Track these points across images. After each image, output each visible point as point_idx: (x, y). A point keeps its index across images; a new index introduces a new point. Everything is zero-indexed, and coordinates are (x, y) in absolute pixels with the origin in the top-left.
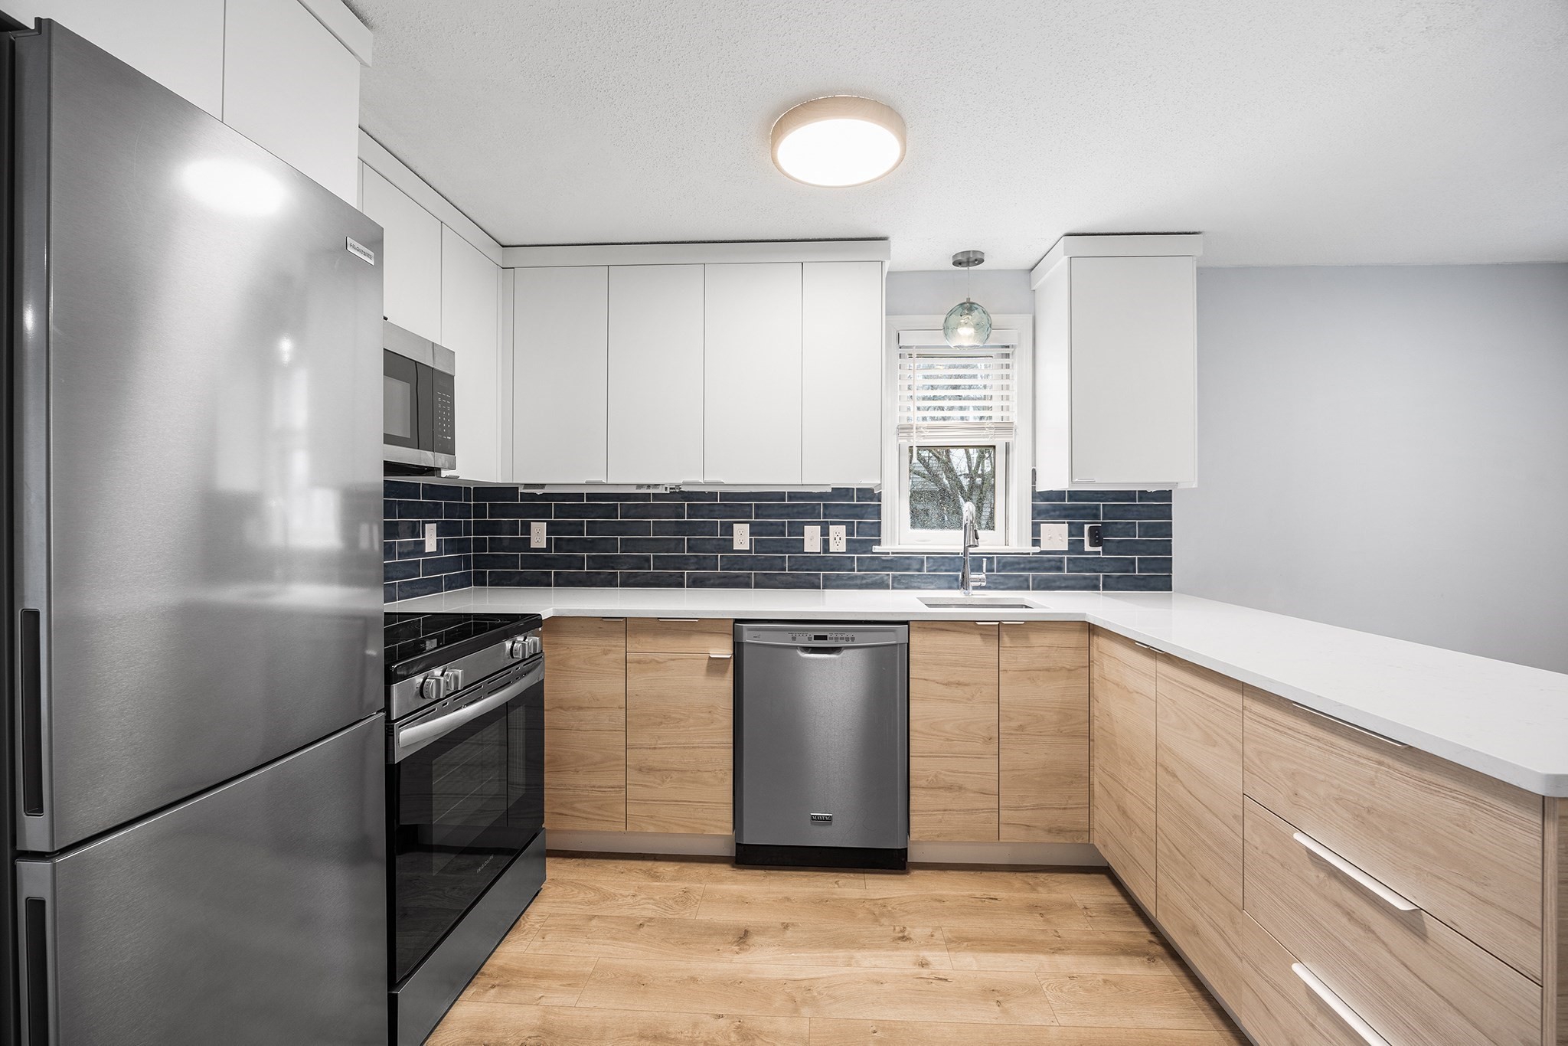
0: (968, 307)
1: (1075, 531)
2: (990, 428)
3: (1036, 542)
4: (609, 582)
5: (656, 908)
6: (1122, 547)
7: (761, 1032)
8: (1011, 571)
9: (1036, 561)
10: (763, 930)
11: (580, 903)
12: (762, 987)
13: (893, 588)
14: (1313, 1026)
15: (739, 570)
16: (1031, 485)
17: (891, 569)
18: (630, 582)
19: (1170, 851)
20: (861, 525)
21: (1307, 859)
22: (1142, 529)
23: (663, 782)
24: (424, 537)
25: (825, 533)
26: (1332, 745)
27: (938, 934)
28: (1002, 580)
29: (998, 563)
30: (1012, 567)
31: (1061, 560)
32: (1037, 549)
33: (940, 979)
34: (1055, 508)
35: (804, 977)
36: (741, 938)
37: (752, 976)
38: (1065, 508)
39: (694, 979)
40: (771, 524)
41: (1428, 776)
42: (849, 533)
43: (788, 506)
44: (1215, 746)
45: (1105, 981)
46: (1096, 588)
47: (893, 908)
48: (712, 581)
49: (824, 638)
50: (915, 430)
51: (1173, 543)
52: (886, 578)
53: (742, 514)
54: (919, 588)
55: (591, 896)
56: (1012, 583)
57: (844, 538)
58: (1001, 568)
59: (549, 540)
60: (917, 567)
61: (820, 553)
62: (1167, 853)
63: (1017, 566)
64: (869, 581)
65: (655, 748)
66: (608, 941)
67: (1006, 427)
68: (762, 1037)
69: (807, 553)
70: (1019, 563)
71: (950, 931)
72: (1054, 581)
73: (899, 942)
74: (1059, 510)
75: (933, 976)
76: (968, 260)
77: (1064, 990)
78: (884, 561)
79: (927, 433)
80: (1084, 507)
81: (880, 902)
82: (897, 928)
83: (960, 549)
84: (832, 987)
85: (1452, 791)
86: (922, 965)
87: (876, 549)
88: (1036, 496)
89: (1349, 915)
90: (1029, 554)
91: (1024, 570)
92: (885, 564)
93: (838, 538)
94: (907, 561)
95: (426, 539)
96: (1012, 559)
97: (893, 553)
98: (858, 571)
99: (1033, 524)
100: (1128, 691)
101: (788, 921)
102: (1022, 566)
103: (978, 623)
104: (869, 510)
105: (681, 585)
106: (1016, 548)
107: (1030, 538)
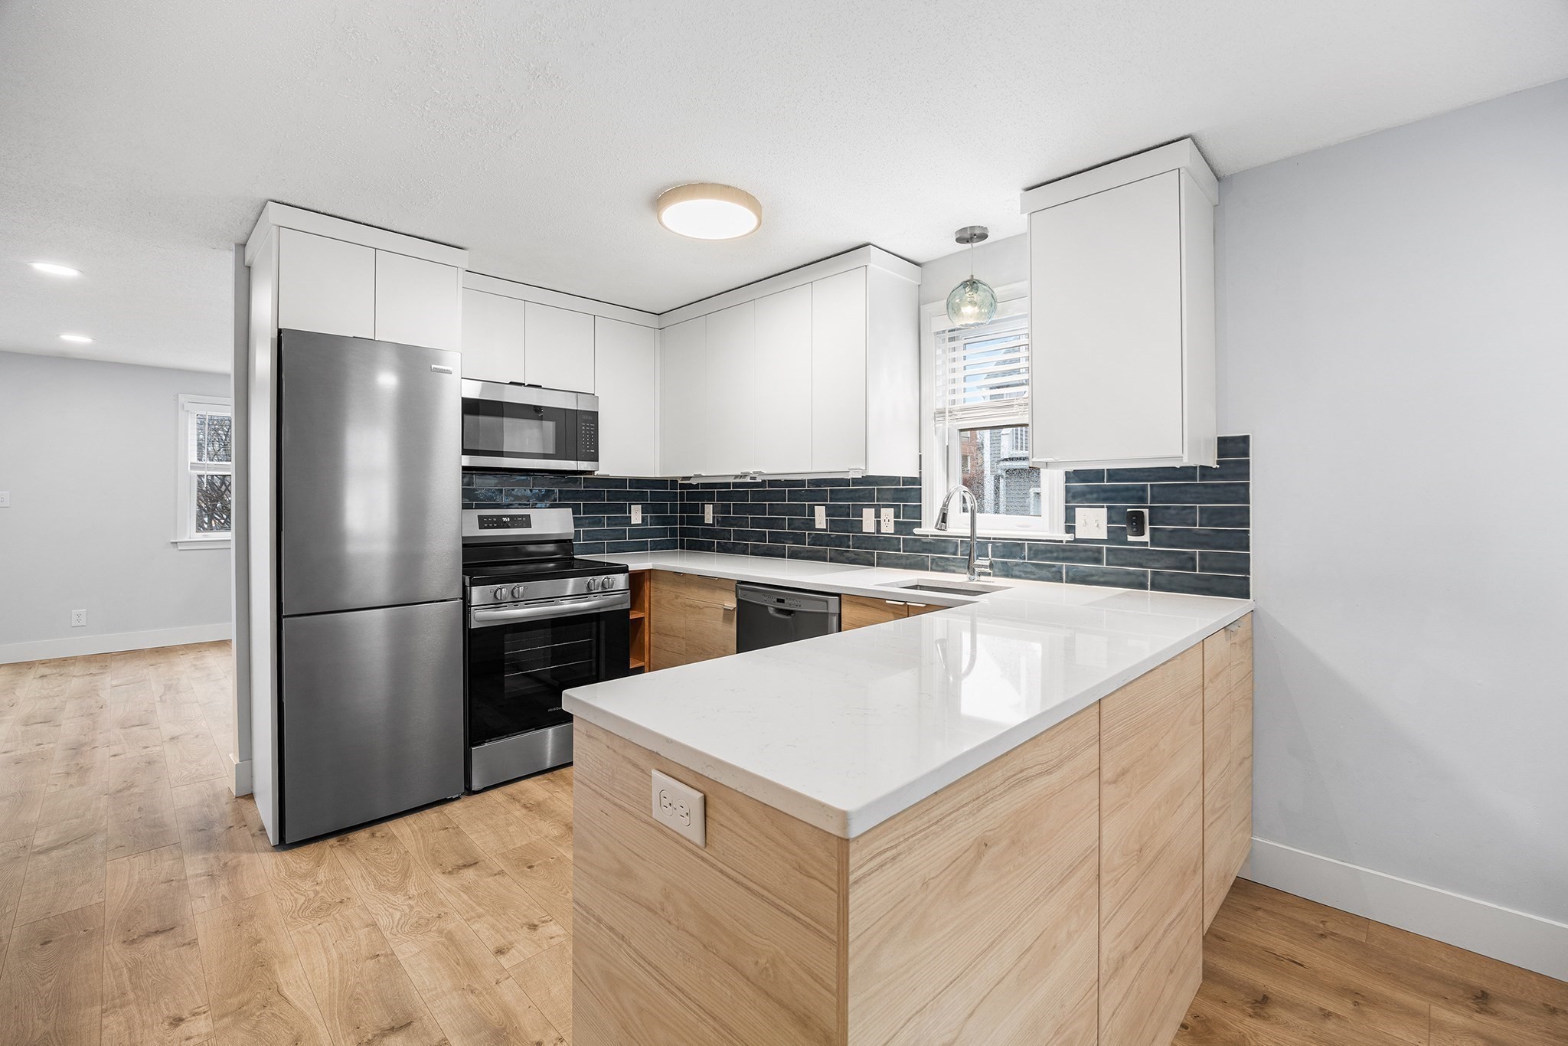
0: (972, 284)
1: (1115, 517)
2: (1020, 405)
3: (1070, 529)
4: (741, 550)
6: (1174, 538)
8: (1042, 560)
9: (1071, 551)
13: (932, 570)
15: (819, 546)
17: (930, 552)
20: (906, 508)
22: (1205, 516)
24: (630, 513)
25: (878, 515)
28: (1033, 569)
29: (1030, 549)
30: (1044, 556)
31: (1099, 551)
32: (1069, 537)
34: (1092, 490)
38: (1104, 490)
40: (841, 506)
42: (897, 516)
43: (852, 490)
46: (1143, 586)
48: (802, 555)
50: (947, 414)
51: (1251, 535)
52: (926, 559)
53: (820, 498)
54: (954, 572)
56: (1044, 573)
57: (892, 520)
58: (1032, 556)
59: (714, 518)
60: (952, 550)
61: (874, 533)
63: (1049, 555)
64: (912, 561)
69: (865, 533)
70: (1051, 552)
72: (1092, 575)
74: (1098, 492)
78: (924, 543)
79: (960, 415)
80: (1127, 489)
87: (916, 531)
88: (1070, 475)
90: (1062, 541)
91: (1057, 559)
92: (925, 546)
93: (887, 520)
94: (943, 544)
95: (632, 515)
96: (1043, 548)
97: (932, 536)
98: (904, 552)
99: (1067, 508)
102: (1055, 555)
104: (913, 493)
105: (783, 556)
106: (1048, 534)
107: (1062, 524)
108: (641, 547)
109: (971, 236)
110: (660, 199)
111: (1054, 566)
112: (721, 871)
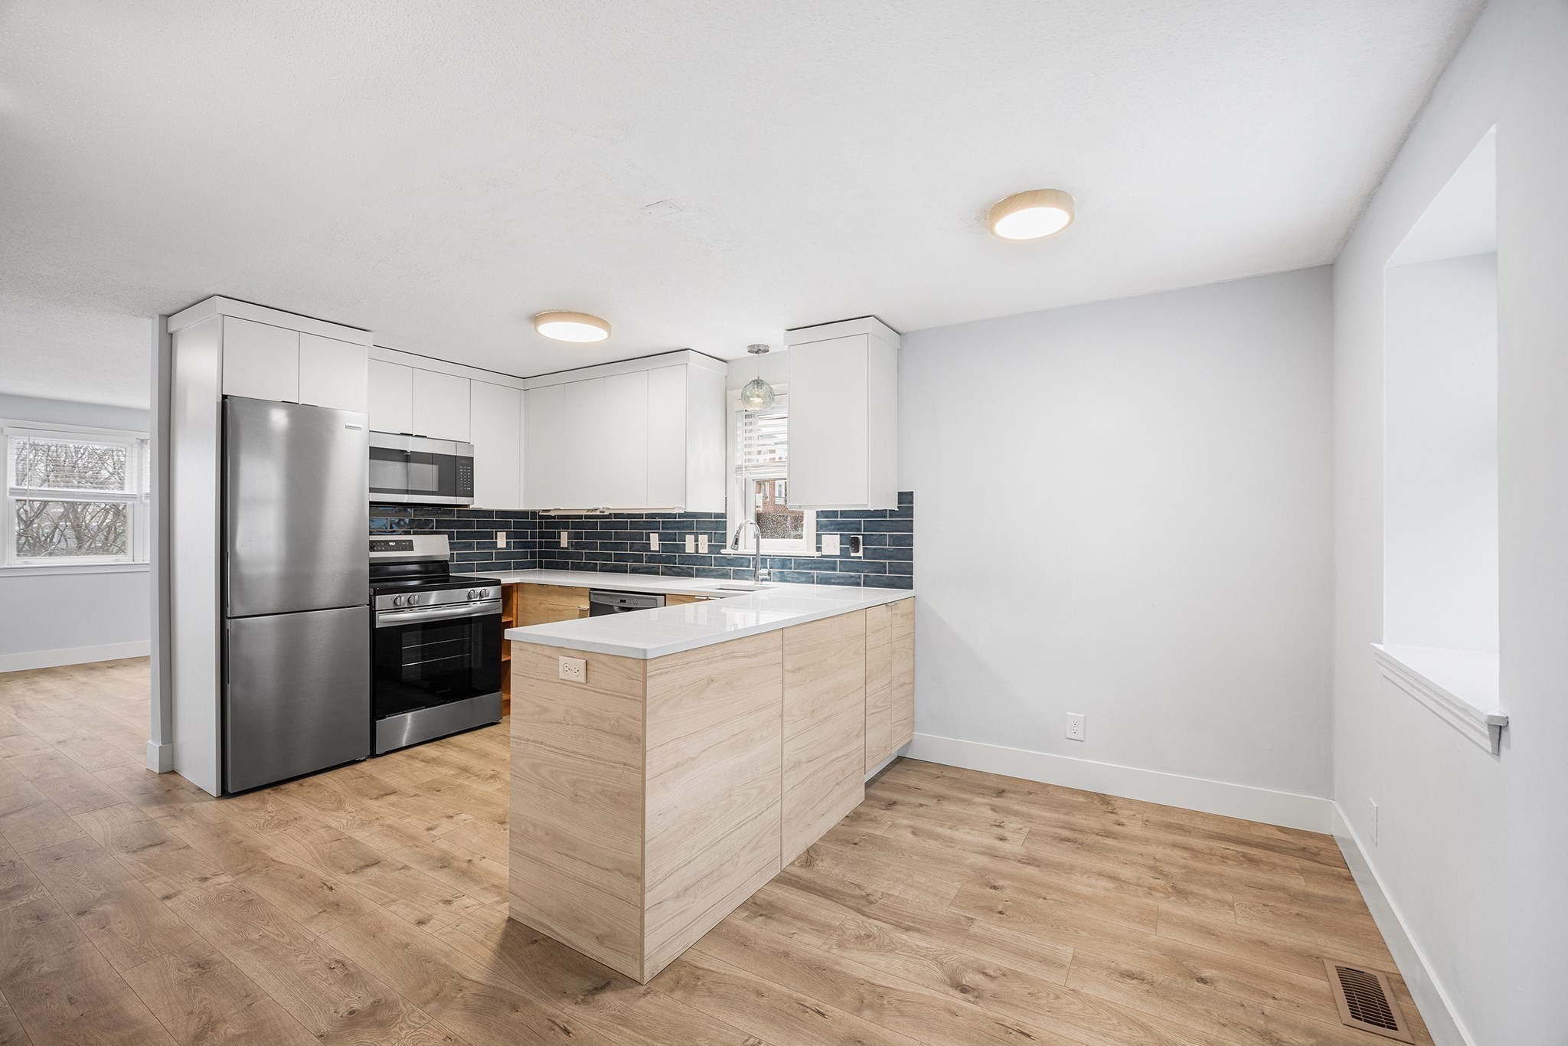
0: (759, 383)
1: (843, 540)
3: (819, 549)
4: (593, 569)
6: (875, 554)
8: (802, 569)
9: (819, 563)
13: (733, 579)
15: (654, 563)
16: (816, 507)
17: (731, 566)
20: (716, 535)
22: (892, 540)
24: (496, 539)
25: (696, 540)
28: (796, 575)
29: (795, 563)
30: (804, 567)
31: (835, 562)
32: (818, 554)
34: (831, 524)
38: (838, 523)
40: (669, 533)
42: (710, 540)
43: (678, 521)
46: (858, 584)
48: (641, 569)
49: (625, 601)
50: (744, 469)
51: (914, 551)
52: (729, 571)
53: (655, 527)
54: (748, 579)
56: (804, 578)
57: (707, 543)
58: (796, 567)
59: (570, 543)
60: (747, 564)
61: (694, 553)
63: (806, 566)
64: (720, 573)
69: (687, 553)
70: (808, 564)
72: (831, 579)
74: (835, 525)
78: (728, 559)
80: (851, 523)
87: (723, 551)
88: (820, 514)
90: (814, 557)
91: (811, 569)
92: (728, 562)
93: (703, 544)
94: (741, 560)
95: (498, 540)
96: (803, 561)
97: (733, 555)
98: (715, 566)
99: (817, 535)
102: (810, 566)
104: (721, 524)
105: (626, 572)
106: (806, 552)
107: (815, 546)
108: (506, 567)
109: (757, 350)
110: (536, 318)
111: (809, 573)
112: (594, 691)
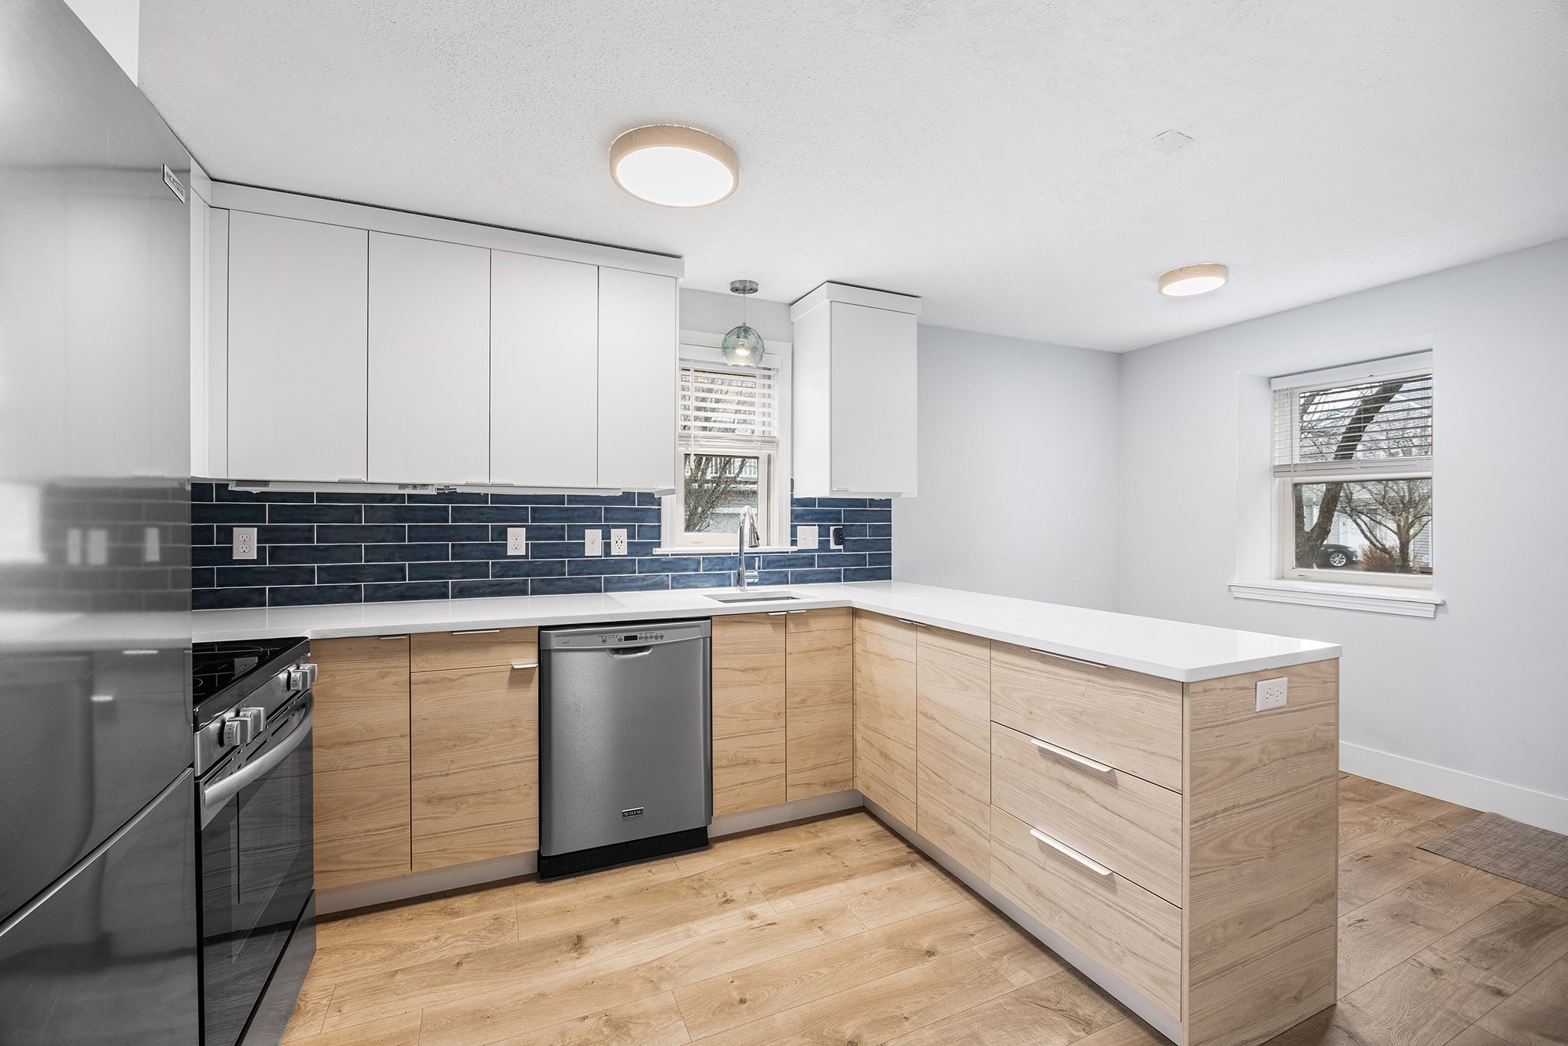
0: (744, 330)
1: (823, 532)
2: (758, 441)
3: (794, 543)
5: (469, 943)
6: (857, 545)
7: (631, 1017)
8: (773, 568)
9: (794, 559)
10: (596, 931)
11: (371, 964)
12: (615, 980)
13: (673, 588)
14: (1043, 868)
15: (514, 576)
16: (790, 493)
17: (670, 570)
18: (378, 595)
19: (929, 777)
20: (642, 529)
21: (1039, 756)
22: (871, 530)
23: (458, 809)
25: (606, 536)
26: (1056, 674)
27: (755, 890)
30: (775, 565)
31: (813, 557)
32: (795, 548)
33: (770, 924)
34: (808, 513)
35: (653, 959)
36: (576, 944)
37: (601, 973)
38: (816, 513)
39: (543, 995)
40: (550, 528)
41: (1119, 684)
42: (631, 536)
43: (568, 509)
44: (967, 690)
45: (889, 889)
46: (838, 580)
47: (709, 880)
48: (482, 590)
49: (635, 638)
50: (692, 439)
51: (892, 541)
52: (666, 578)
53: (518, 518)
54: (696, 587)
55: (382, 952)
56: (774, 578)
57: (625, 541)
58: (765, 566)
59: (261, 550)
60: (695, 567)
61: (601, 557)
62: (927, 779)
63: (779, 564)
64: (649, 581)
65: (447, 775)
66: (426, 991)
67: (770, 441)
68: (634, 1021)
69: (588, 557)
70: (780, 561)
71: (764, 885)
72: (808, 576)
73: (725, 905)
74: (812, 515)
75: (763, 924)
76: (743, 288)
77: (863, 903)
78: (664, 562)
79: (703, 442)
80: (830, 512)
81: (696, 877)
82: (719, 895)
83: (737, 549)
84: (681, 958)
85: (1132, 690)
86: (752, 918)
87: (657, 551)
88: (795, 502)
89: (1068, 786)
90: (788, 552)
91: (784, 566)
92: (665, 566)
93: (619, 542)
94: (685, 562)
96: (775, 558)
97: (672, 555)
98: (640, 573)
99: (792, 526)
100: (890, 659)
101: (617, 916)
102: (783, 563)
103: (770, 614)
104: (650, 513)
105: (445, 596)
106: (778, 547)
107: (789, 539)
109: (747, 288)
111: (782, 572)
